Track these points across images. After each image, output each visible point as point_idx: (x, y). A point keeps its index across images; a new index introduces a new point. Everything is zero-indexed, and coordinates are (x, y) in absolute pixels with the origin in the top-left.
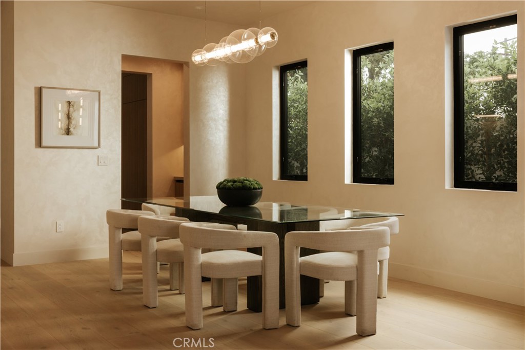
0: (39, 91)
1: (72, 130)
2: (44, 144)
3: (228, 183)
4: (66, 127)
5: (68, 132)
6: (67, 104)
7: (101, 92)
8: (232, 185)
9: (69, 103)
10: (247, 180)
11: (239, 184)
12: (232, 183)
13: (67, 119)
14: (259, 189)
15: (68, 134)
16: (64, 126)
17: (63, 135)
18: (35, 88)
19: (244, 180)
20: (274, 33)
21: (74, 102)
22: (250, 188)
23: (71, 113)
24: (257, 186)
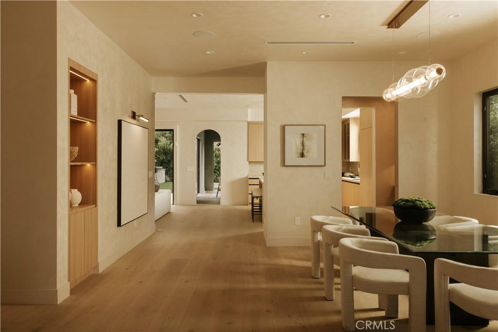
0: (283, 128)
1: (305, 153)
2: (286, 164)
3: (401, 202)
4: (301, 152)
5: (302, 155)
6: (302, 136)
7: (326, 126)
8: (404, 204)
9: (303, 134)
10: (418, 201)
11: (410, 204)
12: (405, 202)
13: (302, 146)
14: (431, 208)
15: (302, 157)
16: (300, 151)
17: (299, 157)
18: (281, 126)
19: (416, 200)
20: (442, 70)
21: (307, 134)
22: (421, 208)
23: (304, 142)
24: (428, 206)
